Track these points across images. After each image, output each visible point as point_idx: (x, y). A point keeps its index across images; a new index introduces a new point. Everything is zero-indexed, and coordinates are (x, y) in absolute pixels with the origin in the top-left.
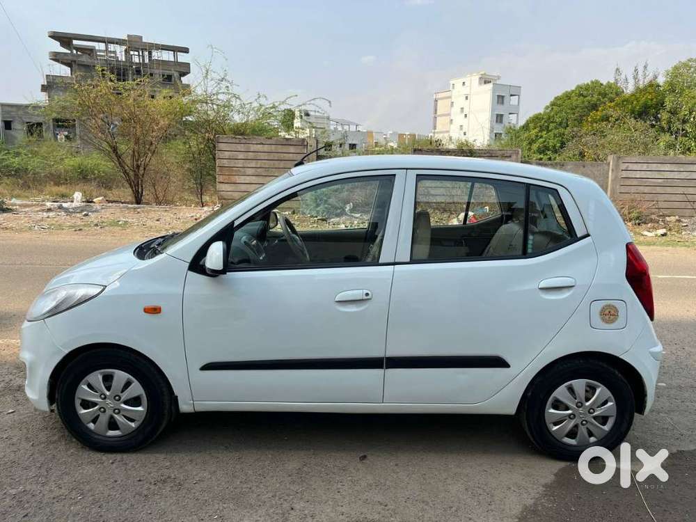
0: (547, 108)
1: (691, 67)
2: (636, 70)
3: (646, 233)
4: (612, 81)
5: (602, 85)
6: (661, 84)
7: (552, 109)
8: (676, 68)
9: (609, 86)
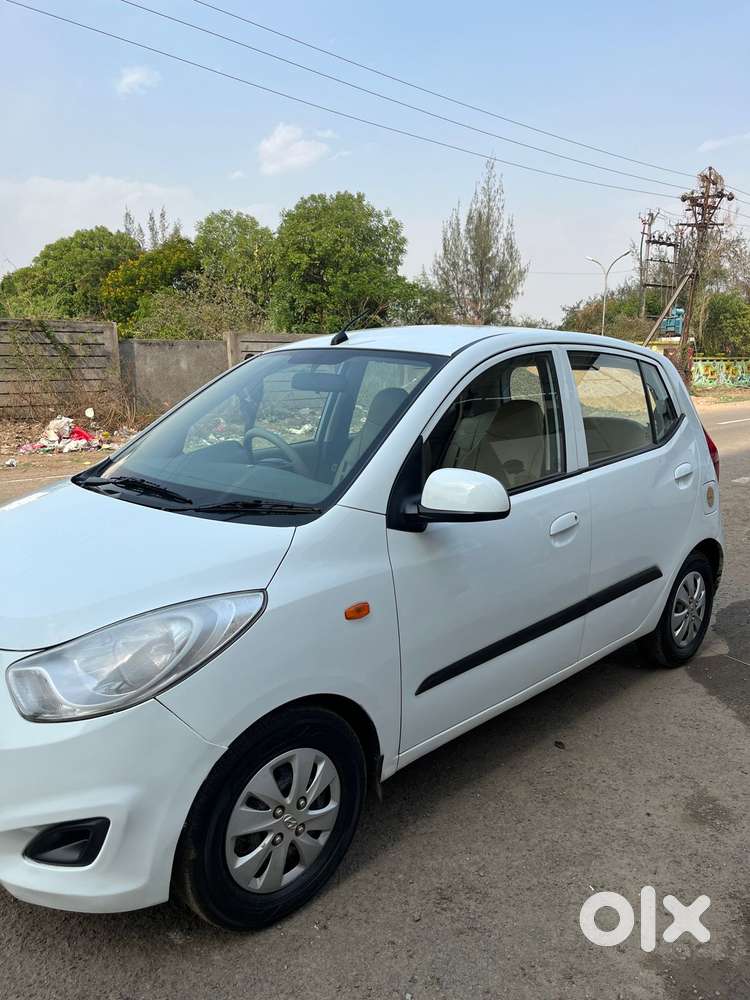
0: (36, 260)
1: (225, 221)
2: (152, 219)
3: (294, 431)
4: (123, 231)
5: (111, 234)
6: (193, 241)
7: (46, 263)
8: (209, 221)
9: (120, 236)
